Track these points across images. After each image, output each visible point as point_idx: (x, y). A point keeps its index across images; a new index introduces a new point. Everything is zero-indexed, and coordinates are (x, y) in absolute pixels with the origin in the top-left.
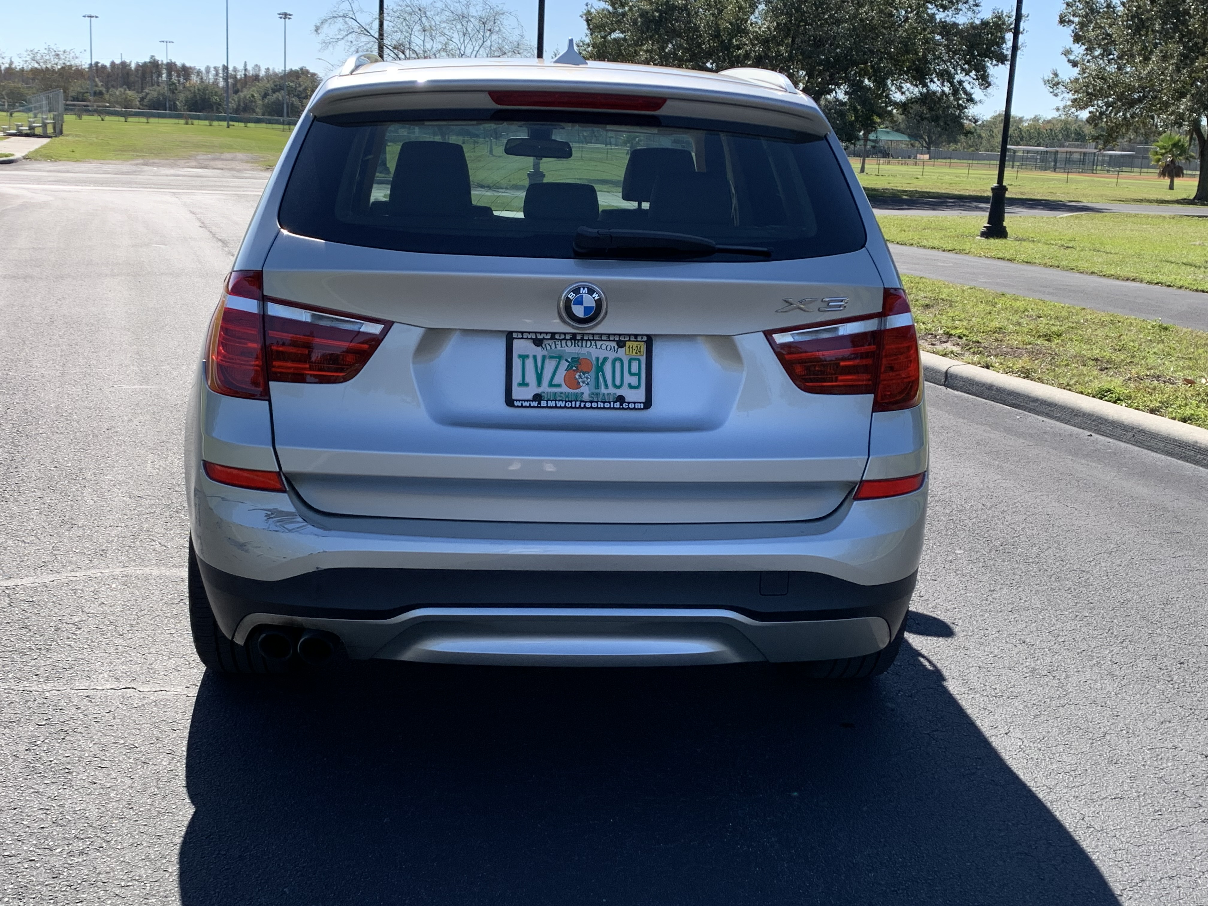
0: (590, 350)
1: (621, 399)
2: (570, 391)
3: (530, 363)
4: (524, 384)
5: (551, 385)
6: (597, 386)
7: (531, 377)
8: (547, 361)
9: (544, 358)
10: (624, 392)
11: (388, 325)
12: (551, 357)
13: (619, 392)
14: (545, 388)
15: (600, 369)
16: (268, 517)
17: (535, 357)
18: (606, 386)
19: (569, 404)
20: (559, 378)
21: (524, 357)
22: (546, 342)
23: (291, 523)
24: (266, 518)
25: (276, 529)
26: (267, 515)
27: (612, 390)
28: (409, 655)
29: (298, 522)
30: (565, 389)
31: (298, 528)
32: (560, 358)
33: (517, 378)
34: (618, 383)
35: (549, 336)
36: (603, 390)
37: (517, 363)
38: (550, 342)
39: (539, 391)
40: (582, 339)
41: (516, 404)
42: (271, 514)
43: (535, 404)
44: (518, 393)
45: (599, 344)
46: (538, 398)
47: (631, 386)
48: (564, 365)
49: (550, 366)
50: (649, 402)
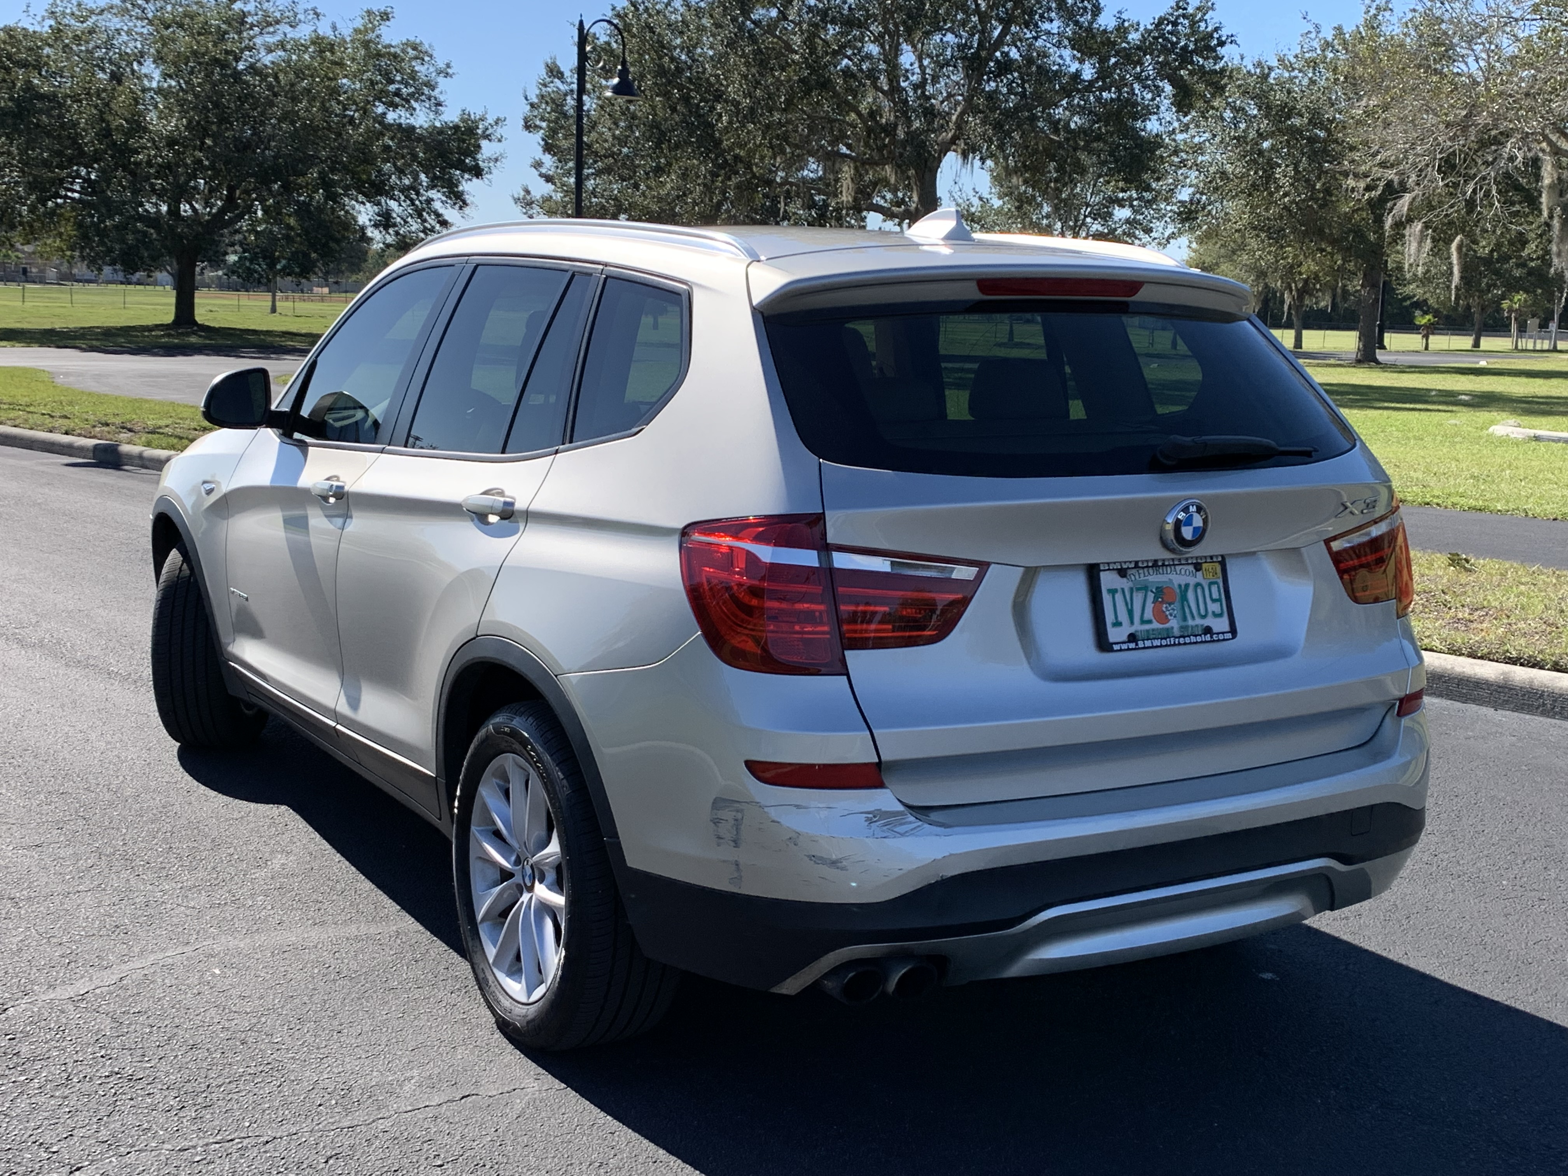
0: (1170, 576)
1: (1208, 630)
2: (1161, 626)
3: (1119, 597)
4: (1117, 624)
5: (1143, 622)
6: (1185, 619)
7: (1123, 616)
8: (1135, 594)
9: (1131, 590)
10: (1209, 622)
11: (983, 566)
12: (1138, 589)
13: (1207, 622)
14: (1138, 627)
15: (1184, 598)
16: (870, 821)
17: (1123, 590)
18: (1193, 618)
19: (1164, 642)
20: (1149, 614)
21: (1113, 592)
22: (1129, 572)
23: (901, 824)
24: (867, 823)
25: (885, 835)
26: (868, 819)
27: (1199, 621)
28: (1015, 970)
29: (910, 823)
30: (1156, 625)
31: (912, 830)
32: (1145, 588)
33: (1109, 618)
34: (1203, 612)
35: (1133, 565)
36: (1190, 622)
37: (1107, 598)
38: (1134, 571)
39: (1132, 630)
40: (1163, 565)
41: (1116, 647)
42: (875, 816)
43: (1132, 645)
44: (1115, 635)
45: (1178, 568)
46: (1132, 638)
47: (1216, 615)
48: (1151, 596)
49: (1138, 598)
50: (1233, 631)
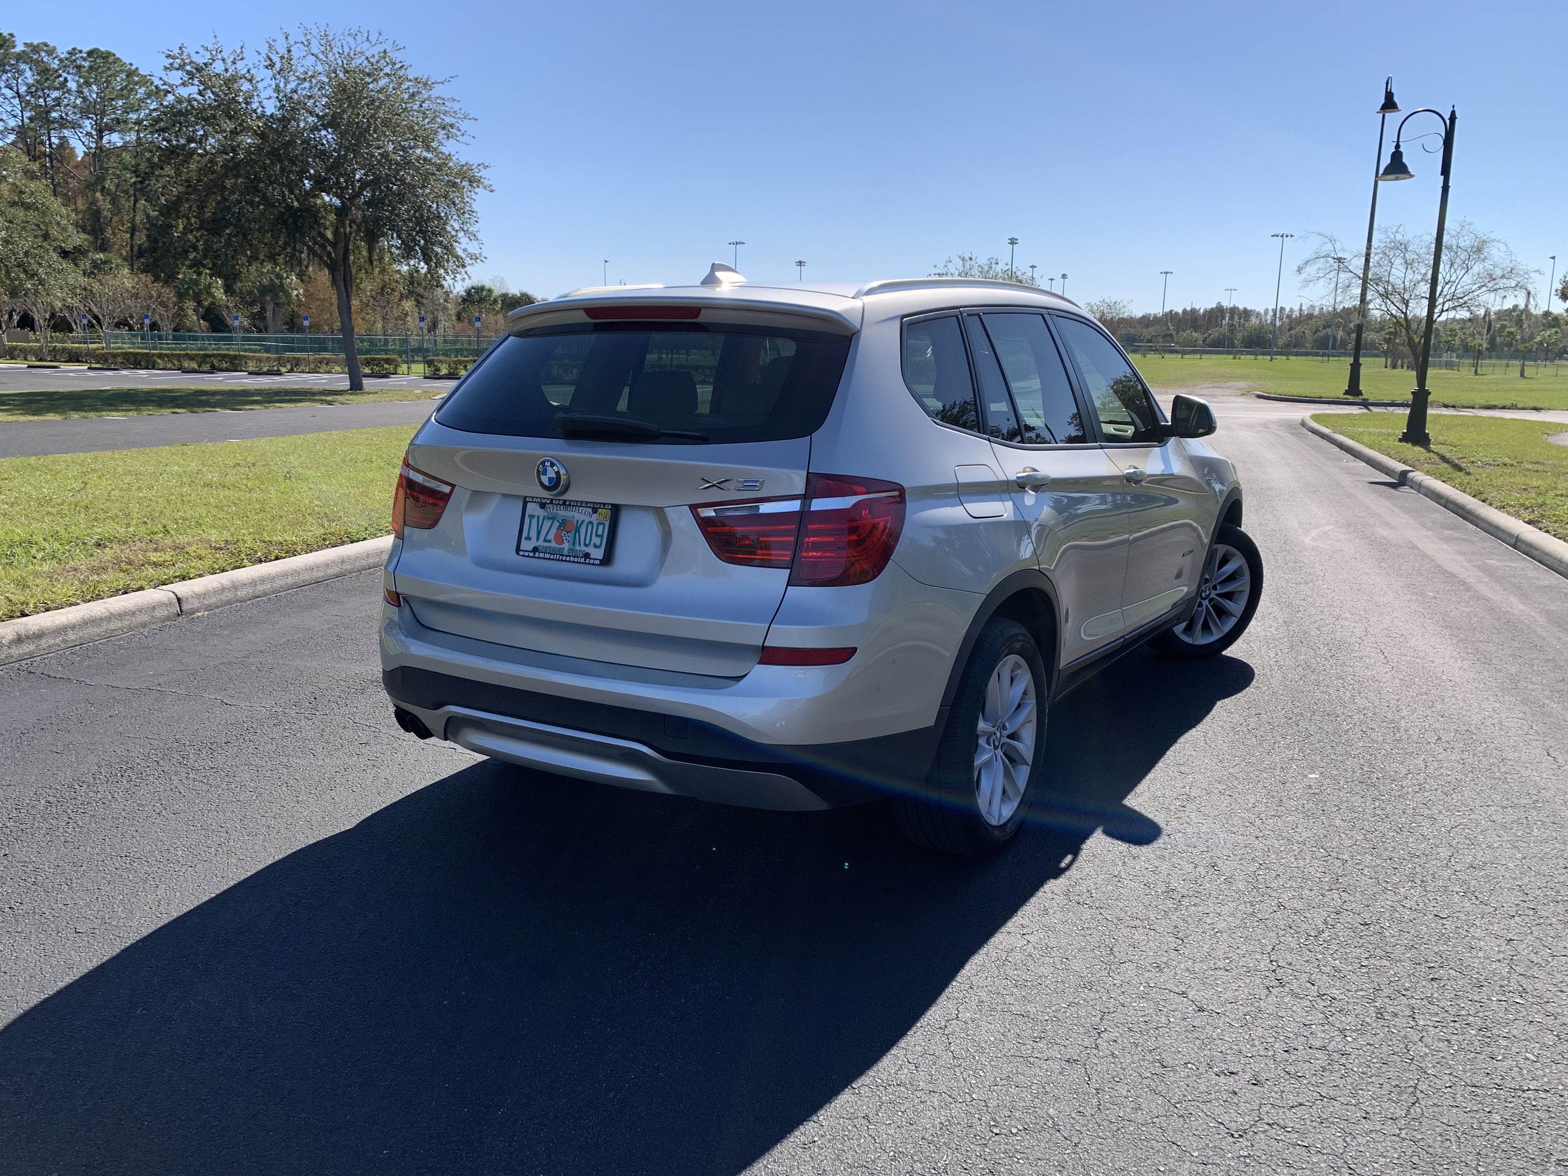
0: (574, 513)
1: (587, 556)
2: (557, 546)
3: (535, 521)
4: (528, 538)
5: (545, 540)
6: (574, 544)
7: (533, 534)
8: (545, 521)
9: (544, 517)
10: (590, 550)
11: (454, 487)
12: (549, 518)
13: (587, 550)
14: (541, 543)
15: (578, 530)
17: (538, 517)
18: (580, 545)
19: (552, 557)
20: (551, 536)
21: (532, 517)
22: (547, 506)
27: (583, 548)
30: (553, 544)
32: (553, 518)
33: (525, 535)
34: (587, 542)
35: (548, 502)
36: (578, 548)
37: (527, 520)
38: (550, 506)
39: (536, 544)
40: (570, 505)
41: (521, 553)
43: (531, 554)
44: (524, 545)
45: (581, 509)
46: (535, 549)
47: (595, 546)
48: (556, 524)
49: (547, 524)
50: (607, 560)
